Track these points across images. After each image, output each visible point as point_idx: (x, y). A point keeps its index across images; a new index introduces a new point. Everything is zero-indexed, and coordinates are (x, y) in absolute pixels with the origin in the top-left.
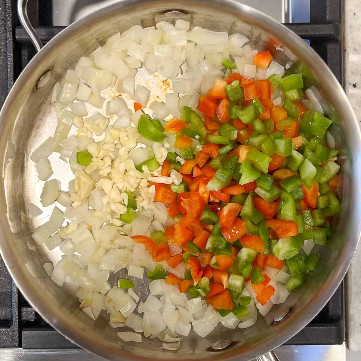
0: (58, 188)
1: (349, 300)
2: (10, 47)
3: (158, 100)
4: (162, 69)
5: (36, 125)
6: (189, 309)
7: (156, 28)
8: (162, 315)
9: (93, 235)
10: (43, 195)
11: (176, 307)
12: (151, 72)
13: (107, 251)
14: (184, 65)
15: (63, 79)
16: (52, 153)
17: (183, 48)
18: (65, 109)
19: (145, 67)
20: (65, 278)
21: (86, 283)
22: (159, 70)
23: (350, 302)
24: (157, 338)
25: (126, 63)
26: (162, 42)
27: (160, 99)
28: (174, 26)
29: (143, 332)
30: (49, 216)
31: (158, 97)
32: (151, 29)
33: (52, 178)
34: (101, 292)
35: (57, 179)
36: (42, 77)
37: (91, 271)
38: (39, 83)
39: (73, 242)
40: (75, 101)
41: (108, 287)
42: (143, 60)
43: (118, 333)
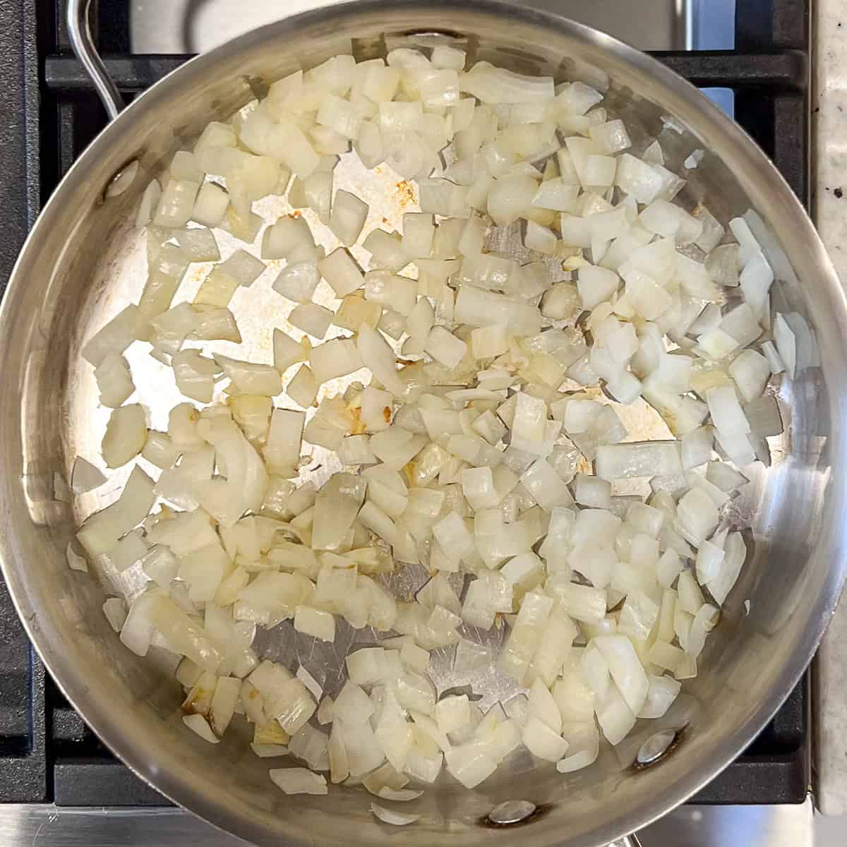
0: (145, 424)
1: (822, 697)
2: (32, 103)
3: (384, 227)
4: (397, 157)
5: (100, 276)
6: (439, 721)
7: (387, 64)
8: (374, 732)
9: (220, 537)
10: (108, 441)
11: (409, 713)
12: (369, 163)
13: (253, 576)
14: (449, 149)
15: (165, 173)
16: (133, 341)
17: (448, 111)
18: (168, 241)
19: (358, 151)
20: (152, 635)
21: (202, 652)
22: (391, 158)
23: (824, 702)
24: (361, 785)
25: (313, 141)
26: (399, 96)
27: (390, 225)
28: (430, 60)
29: (329, 771)
30: (120, 487)
31: (384, 220)
32: (374, 66)
33: (132, 400)
34: (234, 673)
35: (141, 403)
36: (119, 175)
37: (214, 622)
38: (110, 187)
39: (174, 552)
40: (192, 225)
41: (252, 661)
42: (352, 136)
43: (271, 771)
